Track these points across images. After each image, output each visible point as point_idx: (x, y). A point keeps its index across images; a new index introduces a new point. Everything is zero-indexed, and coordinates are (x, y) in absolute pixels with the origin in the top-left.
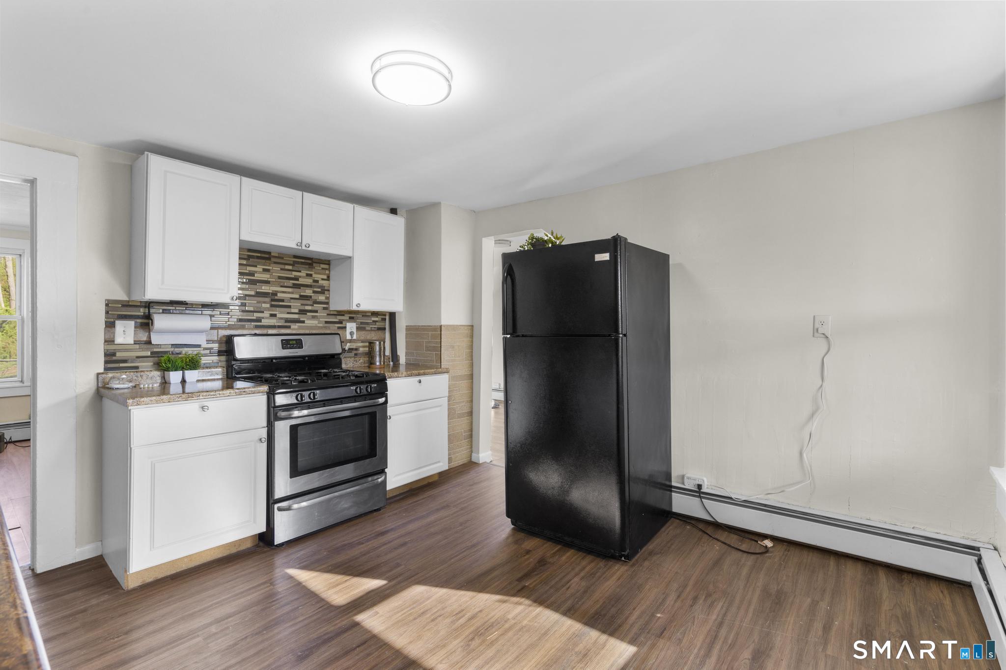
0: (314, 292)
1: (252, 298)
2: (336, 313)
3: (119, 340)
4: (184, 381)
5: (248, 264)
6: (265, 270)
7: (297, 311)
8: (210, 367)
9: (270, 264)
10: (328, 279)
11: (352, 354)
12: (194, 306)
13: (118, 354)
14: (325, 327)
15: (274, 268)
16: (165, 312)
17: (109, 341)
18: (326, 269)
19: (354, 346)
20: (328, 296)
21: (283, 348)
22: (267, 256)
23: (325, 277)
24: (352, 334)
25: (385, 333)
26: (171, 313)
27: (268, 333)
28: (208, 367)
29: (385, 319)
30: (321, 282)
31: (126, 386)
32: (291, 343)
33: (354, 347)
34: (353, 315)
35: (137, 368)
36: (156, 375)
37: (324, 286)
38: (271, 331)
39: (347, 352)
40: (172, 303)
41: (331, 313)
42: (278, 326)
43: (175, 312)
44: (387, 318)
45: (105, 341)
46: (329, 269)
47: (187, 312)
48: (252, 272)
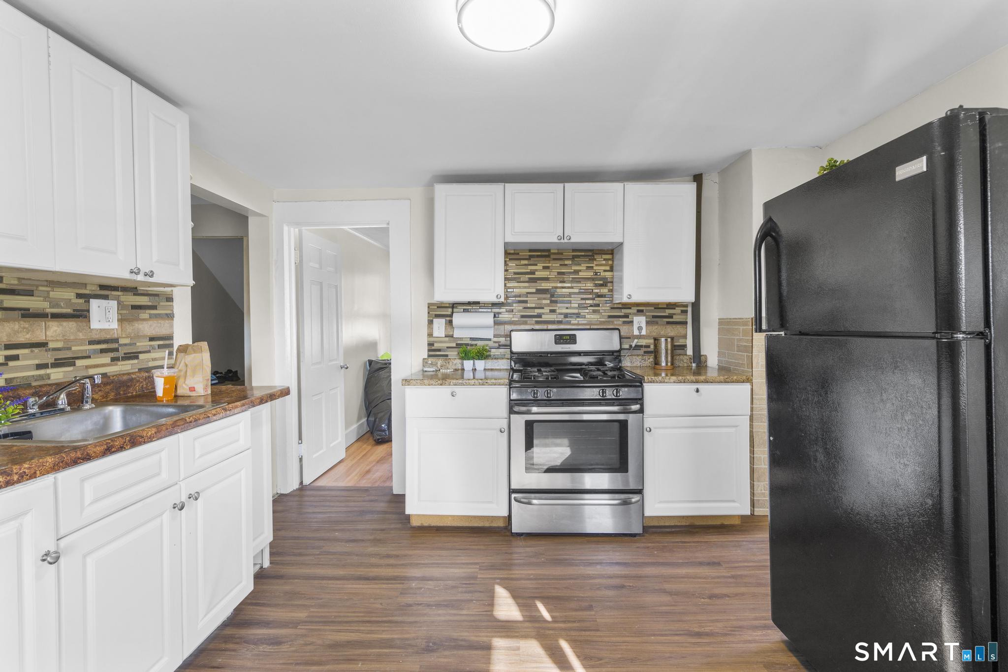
0: (596, 285)
1: (533, 295)
2: (620, 306)
3: (435, 334)
4: (474, 370)
5: (529, 263)
6: (545, 268)
7: (577, 305)
8: (497, 358)
9: (549, 261)
10: (611, 270)
11: (641, 352)
12: (486, 305)
13: (436, 345)
14: (609, 322)
15: (554, 265)
16: (465, 311)
17: (430, 335)
18: (609, 259)
19: (643, 342)
20: (611, 288)
21: (556, 343)
22: (547, 254)
23: (608, 268)
24: (640, 328)
25: (686, 328)
26: (469, 312)
27: (549, 328)
28: (496, 358)
29: (686, 312)
30: (603, 274)
31: (432, 369)
32: (564, 338)
33: (644, 344)
34: (641, 308)
35: (447, 356)
36: (458, 363)
37: (607, 278)
38: (550, 327)
39: (633, 349)
40: (469, 303)
41: (615, 306)
42: (558, 321)
43: (472, 311)
44: (690, 309)
45: (428, 335)
46: (612, 260)
47: (480, 310)
48: (532, 271)
